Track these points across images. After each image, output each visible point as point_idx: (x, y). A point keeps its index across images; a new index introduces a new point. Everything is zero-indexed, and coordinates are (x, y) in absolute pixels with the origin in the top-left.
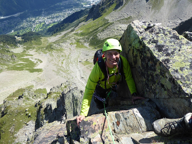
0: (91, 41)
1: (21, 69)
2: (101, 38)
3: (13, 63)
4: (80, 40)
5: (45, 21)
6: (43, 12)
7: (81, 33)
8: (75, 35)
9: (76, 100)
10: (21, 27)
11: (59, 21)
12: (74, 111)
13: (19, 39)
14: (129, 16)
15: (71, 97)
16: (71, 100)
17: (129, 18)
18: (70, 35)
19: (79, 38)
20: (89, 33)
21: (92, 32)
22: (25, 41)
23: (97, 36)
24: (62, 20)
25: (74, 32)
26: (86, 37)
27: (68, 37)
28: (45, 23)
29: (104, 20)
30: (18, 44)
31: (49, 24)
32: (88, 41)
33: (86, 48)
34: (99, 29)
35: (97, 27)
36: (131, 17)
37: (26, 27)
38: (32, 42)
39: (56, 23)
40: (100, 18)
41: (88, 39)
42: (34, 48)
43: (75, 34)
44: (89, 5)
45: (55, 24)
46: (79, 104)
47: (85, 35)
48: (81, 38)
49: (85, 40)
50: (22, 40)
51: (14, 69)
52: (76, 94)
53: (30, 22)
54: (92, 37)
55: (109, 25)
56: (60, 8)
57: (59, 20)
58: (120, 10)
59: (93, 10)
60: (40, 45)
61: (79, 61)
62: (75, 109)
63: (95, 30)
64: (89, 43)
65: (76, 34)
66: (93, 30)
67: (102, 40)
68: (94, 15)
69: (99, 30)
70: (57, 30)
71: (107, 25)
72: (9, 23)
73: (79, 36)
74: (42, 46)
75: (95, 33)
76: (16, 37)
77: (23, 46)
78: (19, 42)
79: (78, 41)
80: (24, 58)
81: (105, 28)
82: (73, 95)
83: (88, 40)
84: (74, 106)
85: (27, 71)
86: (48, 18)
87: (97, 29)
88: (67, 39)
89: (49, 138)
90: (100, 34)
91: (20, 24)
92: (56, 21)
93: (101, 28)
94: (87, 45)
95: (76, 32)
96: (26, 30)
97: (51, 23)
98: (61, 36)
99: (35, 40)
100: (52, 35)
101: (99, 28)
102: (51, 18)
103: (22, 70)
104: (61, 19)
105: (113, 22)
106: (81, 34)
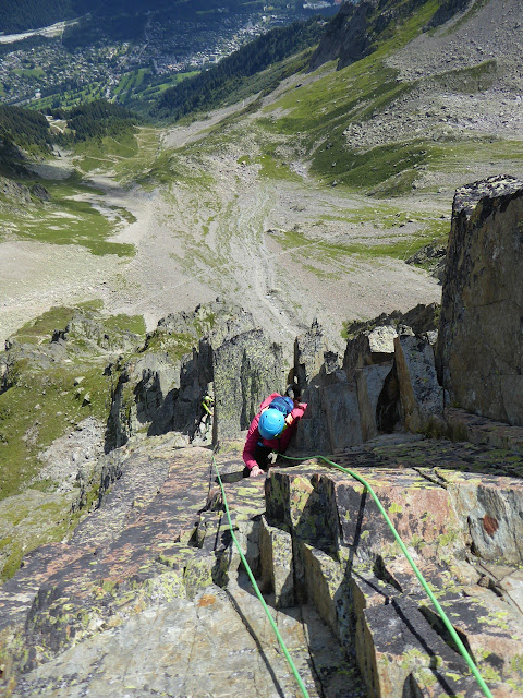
0: (317, 154)
1: (62, 238)
2: (357, 146)
3: (37, 215)
4: (279, 149)
5: (155, 63)
6: (148, 26)
7: (285, 119)
8: (262, 128)
9: (255, 375)
10: (68, 81)
11: (207, 66)
12: (244, 410)
13: (58, 126)
14: (485, 61)
15: (238, 362)
16: (234, 373)
17: (483, 66)
18: (243, 124)
19: (275, 138)
20: (316, 123)
21: (325, 118)
22: (78, 138)
23: (344, 138)
24: (216, 61)
25: (259, 115)
26: (303, 136)
27: (234, 133)
28: (154, 72)
29: (382, 70)
30: (56, 147)
31: (166, 75)
32: (307, 153)
33: (299, 179)
34: (356, 108)
35: (350, 100)
36: (494, 63)
37: (85, 84)
38: (105, 140)
39: (195, 73)
40: (366, 62)
41: (310, 147)
42: (109, 165)
43: (261, 122)
45: (188, 75)
46: (264, 388)
47: (297, 129)
48: (284, 138)
49: (297, 151)
50: (68, 131)
51: (39, 238)
52: (257, 354)
53: (100, 61)
54: (320, 142)
55: (398, 95)
56: (213, 11)
57: (204, 60)
58: (450, 31)
59: (339, 27)
60: (131, 154)
61: (265, 230)
62: (249, 404)
63: (340, 111)
64: (310, 163)
65: (266, 123)
66: (331, 109)
67: (363, 152)
68: (342, 49)
69: (355, 113)
70: (196, 102)
71: (391, 93)
72: (26, 62)
73: (273, 131)
74: (136, 159)
75: (336, 124)
76: (48, 118)
77: (72, 155)
78: (61, 140)
79: (270, 152)
80: (73, 201)
81: (382, 106)
82: (245, 355)
83: (308, 150)
84: (244, 395)
85: (81, 249)
86: (164, 52)
87: (349, 107)
88: (230, 140)
89: (175, 498)
90: (356, 128)
91: (64, 70)
92: (194, 63)
93: (364, 103)
94: (301, 168)
95: (267, 116)
96: (83, 93)
97: (176, 72)
98: (207, 125)
99: (114, 134)
100: (177, 118)
101: (354, 103)
102: (178, 51)
103: (68, 242)
104: (213, 59)
105: (417, 83)
106: (282, 123)
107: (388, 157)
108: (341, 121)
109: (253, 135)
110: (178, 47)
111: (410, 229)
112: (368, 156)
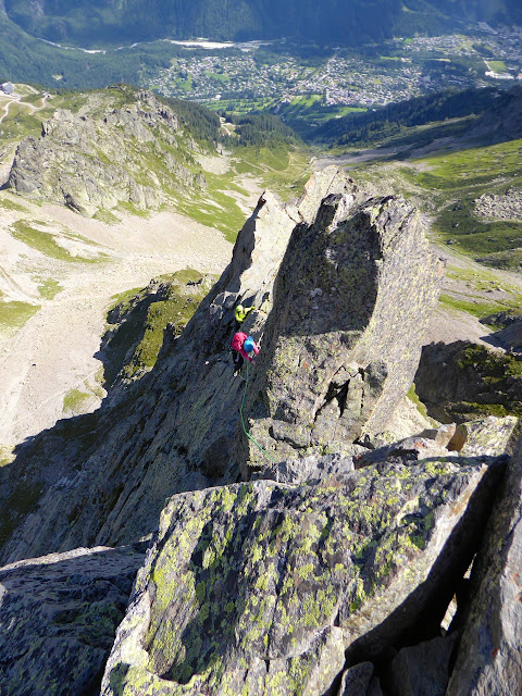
0: (445, 212)
1: (206, 221)
2: (483, 214)
3: (194, 198)
5: (328, 93)
6: (333, 60)
7: (426, 174)
8: (403, 175)
10: (246, 92)
11: (374, 106)
13: (228, 129)
18: (388, 168)
19: (411, 188)
20: (453, 185)
21: (462, 183)
22: (242, 143)
23: (473, 205)
24: (385, 104)
25: (404, 164)
26: (437, 193)
27: (376, 174)
28: (324, 100)
30: (220, 146)
31: (334, 106)
32: (436, 209)
34: (495, 181)
35: (492, 173)
37: (261, 97)
38: (263, 151)
39: (362, 110)
41: (440, 204)
42: (259, 173)
43: (403, 171)
44: (510, 77)
45: (354, 110)
47: (434, 186)
48: (418, 191)
49: (427, 204)
50: (234, 135)
51: (191, 216)
53: (280, 80)
54: (450, 203)
56: (396, 59)
57: (373, 100)
60: (280, 168)
63: (479, 180)
64: (435, 218)
65: (408, 173)
66: (471, 176)
67: (486, 222)
68: (501, 125)
69: (491, 186)
70: (352, 138)
72: (217, 67)
73: (412, 182)
74: (284, 174)
75: (471, 190)
76: (222, 119)
77: (231, 156)
78: (225, 140)
80: (222, 194)
81: (519, 186)
83: (437, 207)
85: (219, 233)
86: (340, 85)
87: (489, 179)
88: (370, 179)
90: (488, 199)
91: (246, 81)
92: (363, 102)
93: (503, 179)
94: (426, 220)
95: (411, 167)
96: (256, 104)
97: (344, 105)
98: (354, 161)
99: (272, 147)
100: (331, 148)
101: (496, 176)
102: (352, 88)
103: (210, 225)
104: (382, 101)
106: (423, 177)
107: (509, 232)
108: (476, 190)
109: (392, 181)
110: (353, 84)
111: (495, 296)
112: (489, 227)
